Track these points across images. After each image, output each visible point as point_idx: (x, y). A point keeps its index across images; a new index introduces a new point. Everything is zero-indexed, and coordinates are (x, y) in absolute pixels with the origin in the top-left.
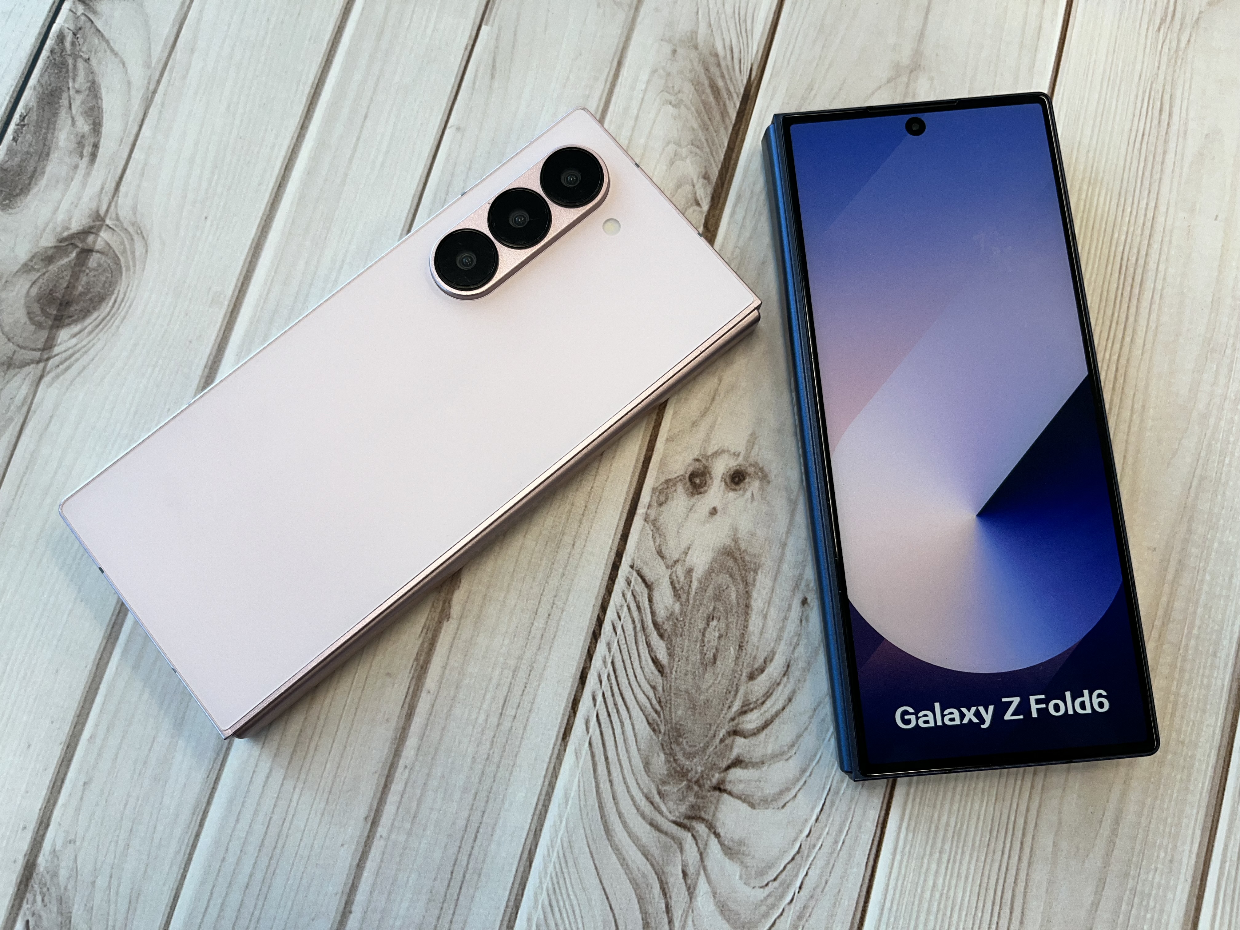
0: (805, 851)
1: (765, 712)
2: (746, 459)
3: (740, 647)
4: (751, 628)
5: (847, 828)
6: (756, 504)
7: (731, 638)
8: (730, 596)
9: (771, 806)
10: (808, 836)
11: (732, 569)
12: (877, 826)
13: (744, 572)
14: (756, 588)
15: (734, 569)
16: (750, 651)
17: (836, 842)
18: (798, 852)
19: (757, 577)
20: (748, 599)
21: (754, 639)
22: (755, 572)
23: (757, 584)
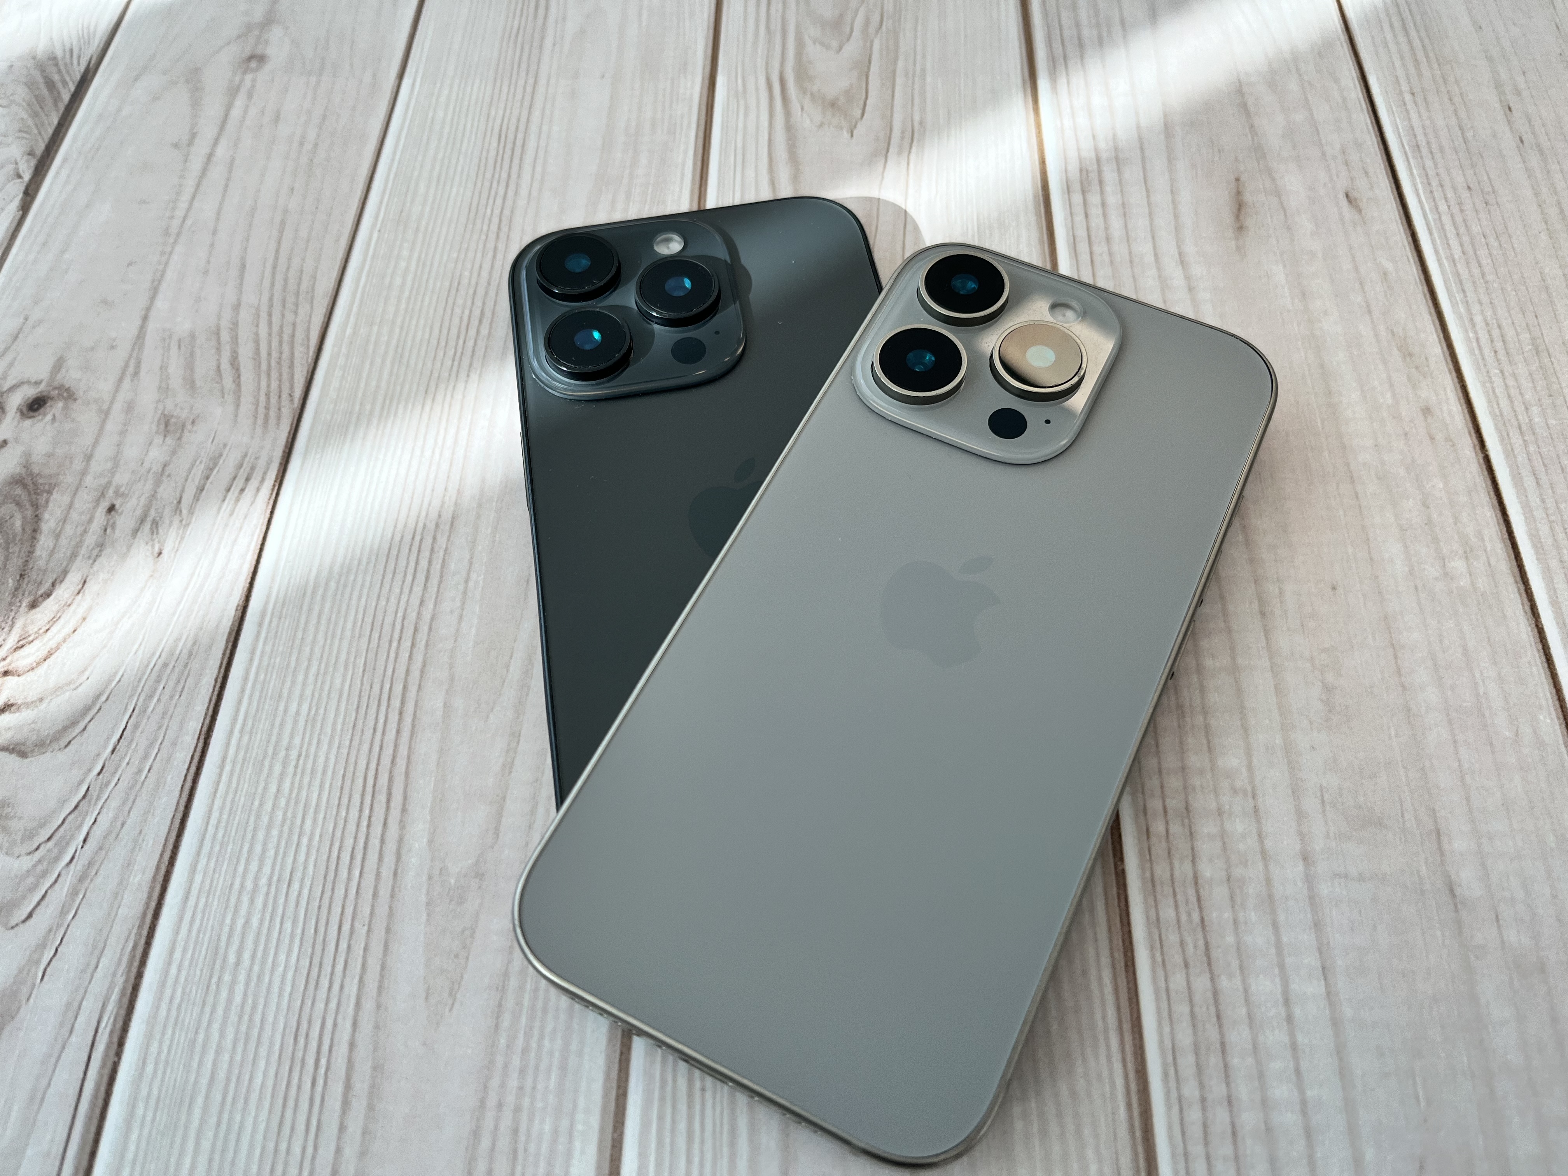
0: (94, 793)
1: (50, 640)
2: (48, 385)
3: (21, 575)
4: (38, 552)
5: (156, 750)
6: (57, 424)
7: (11, 570)
8: (13, 524)
9: (50, 749)
10: (99, 774)
11: (20, 496)
12: (199, 739)
13: (34, 497)
14: (49, 509)
15: (23, 497)
16: (34, 577)
17: (140, 771)
18: (84, 797)
19: (52, 498)
20: (37, 522)
21: (41, 563)
22: (50, 492)
23: (51, 505)
